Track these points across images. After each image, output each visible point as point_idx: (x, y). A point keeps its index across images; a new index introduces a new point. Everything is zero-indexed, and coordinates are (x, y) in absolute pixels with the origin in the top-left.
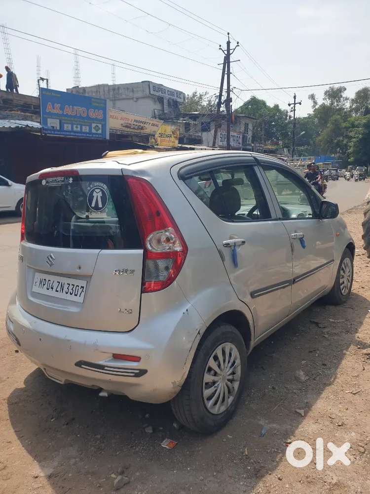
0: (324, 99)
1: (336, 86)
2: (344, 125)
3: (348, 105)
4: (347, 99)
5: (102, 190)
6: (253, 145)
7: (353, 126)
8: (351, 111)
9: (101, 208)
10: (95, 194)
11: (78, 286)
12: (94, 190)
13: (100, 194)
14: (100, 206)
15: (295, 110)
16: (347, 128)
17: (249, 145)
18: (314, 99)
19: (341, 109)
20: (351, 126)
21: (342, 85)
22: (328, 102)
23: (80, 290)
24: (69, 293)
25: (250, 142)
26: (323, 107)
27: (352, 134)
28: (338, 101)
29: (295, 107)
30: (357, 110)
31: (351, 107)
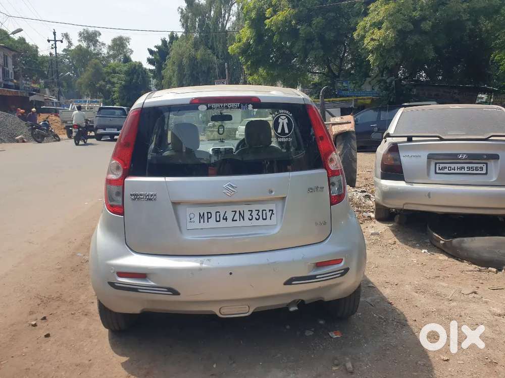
0: (79, 41)
1: (91, 30)
2: (105, 70)
3: (105, 51)
4: (103, 44)
5: (287, 117)
6: (15, 81)
7: (114, 72)
8: (108, 57)
9: (287, 134)
10: (280, 120)
11: (265, 210)
12: (279, 117)
13: (286, 121)
14: (287, 131)
15: (56, 47)
16: (108, 73)
17: (12, 81)
18: (69, 39)
19: (98, 54)
20: (112, 71)
21: (97, 29)
22: (84, 45)
23: (269, 214)
24: (254, 219)
25: (13, 78)
26: (79, 48)
27: (115, 80)
28: (95, 45)
29: (55, 44)
30: (114, 57)
31: (108, 53)
